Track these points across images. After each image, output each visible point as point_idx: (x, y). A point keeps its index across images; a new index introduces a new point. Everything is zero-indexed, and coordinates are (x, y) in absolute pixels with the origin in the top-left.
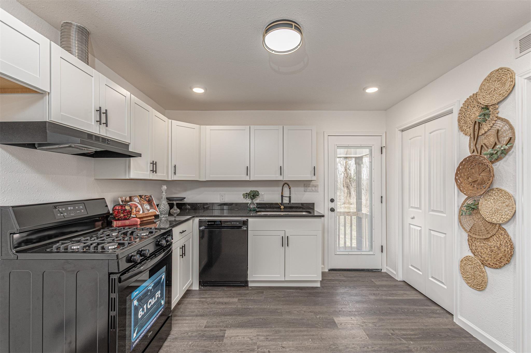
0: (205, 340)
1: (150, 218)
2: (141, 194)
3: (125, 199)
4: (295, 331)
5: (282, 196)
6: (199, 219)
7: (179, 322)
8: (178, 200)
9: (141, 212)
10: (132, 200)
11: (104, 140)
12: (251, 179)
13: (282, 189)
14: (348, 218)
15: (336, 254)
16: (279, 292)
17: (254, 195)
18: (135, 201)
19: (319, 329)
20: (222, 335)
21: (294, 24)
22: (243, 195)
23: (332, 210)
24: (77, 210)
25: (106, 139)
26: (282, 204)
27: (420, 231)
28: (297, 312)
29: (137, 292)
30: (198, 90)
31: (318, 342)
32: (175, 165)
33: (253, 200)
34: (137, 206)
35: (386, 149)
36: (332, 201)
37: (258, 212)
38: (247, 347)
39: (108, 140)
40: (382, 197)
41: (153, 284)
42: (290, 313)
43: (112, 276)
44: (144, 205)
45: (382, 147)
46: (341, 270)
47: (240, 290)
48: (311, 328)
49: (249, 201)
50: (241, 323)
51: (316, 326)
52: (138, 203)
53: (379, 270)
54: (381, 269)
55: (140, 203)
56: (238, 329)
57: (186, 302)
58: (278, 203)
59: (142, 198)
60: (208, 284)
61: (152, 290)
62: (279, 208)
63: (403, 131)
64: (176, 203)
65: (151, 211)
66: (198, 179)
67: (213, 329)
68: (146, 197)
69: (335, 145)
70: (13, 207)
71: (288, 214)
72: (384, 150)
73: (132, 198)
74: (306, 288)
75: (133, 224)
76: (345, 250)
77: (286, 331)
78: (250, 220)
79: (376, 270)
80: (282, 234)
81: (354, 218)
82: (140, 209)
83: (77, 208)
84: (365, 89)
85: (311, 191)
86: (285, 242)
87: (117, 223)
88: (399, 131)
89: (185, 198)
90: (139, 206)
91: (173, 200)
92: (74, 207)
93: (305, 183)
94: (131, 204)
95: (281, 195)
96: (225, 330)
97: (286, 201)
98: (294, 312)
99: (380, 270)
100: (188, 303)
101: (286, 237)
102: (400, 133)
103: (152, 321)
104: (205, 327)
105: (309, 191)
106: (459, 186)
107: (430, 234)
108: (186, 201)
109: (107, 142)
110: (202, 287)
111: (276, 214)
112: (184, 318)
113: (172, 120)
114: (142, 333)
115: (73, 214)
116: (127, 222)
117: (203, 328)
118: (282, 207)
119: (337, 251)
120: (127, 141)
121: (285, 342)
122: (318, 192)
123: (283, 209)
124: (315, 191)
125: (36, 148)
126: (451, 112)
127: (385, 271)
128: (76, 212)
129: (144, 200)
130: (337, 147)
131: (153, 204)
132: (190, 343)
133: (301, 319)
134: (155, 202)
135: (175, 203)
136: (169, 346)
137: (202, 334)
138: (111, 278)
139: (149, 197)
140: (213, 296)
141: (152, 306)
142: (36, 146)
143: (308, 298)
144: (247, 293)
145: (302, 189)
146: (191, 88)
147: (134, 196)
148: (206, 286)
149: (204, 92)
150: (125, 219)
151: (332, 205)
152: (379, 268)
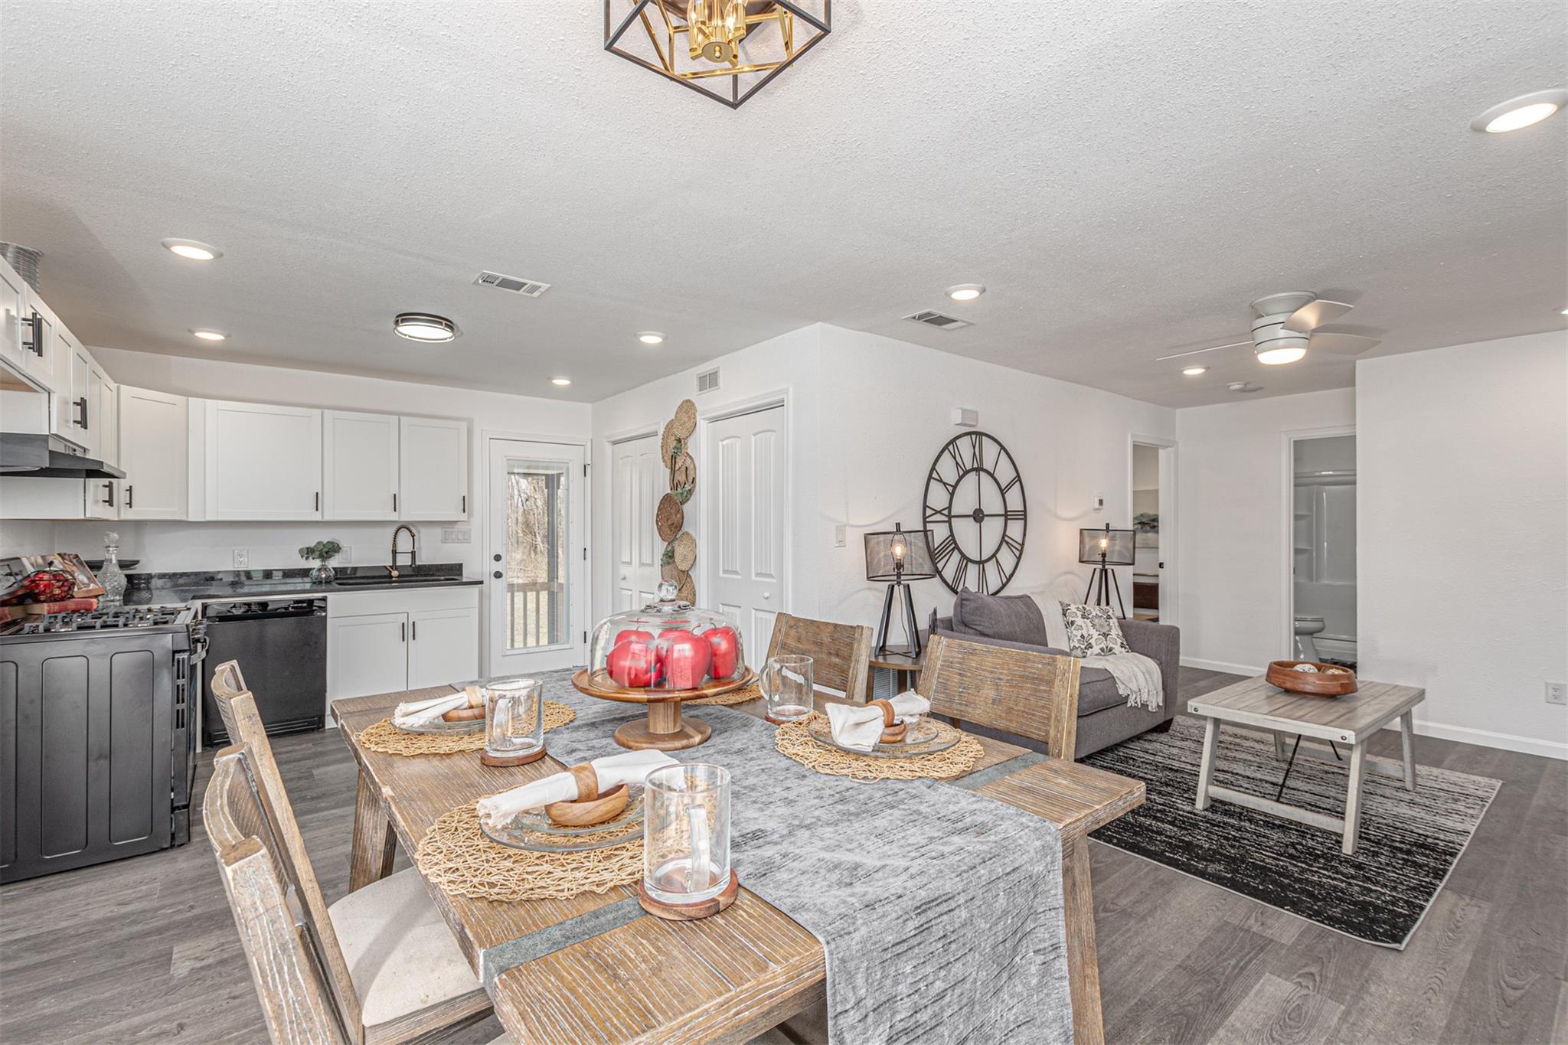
2: (62, 552)
5: (394, 552)
6: (203, 604)
12: (326, 518)
13: (395, 538)
14: (532, 596)
15: (505, 654)
17: (328, 550)
21: (444, 322)
22: (301, 551)
23: (498, 575)
26: (394, 567)
27: (631, 595)
30: (209, 336)
32: (131, 487)
33: (324, 562)
35: (592, 468)
36: (498, 558)
40: (585, 549)
43: (180, 656)
45: (585, 466)
47: (310, 736)
58: (384, 566)
59: (66, 560)
63: (615, 443)
65: (92, 585)
66: (184, 518)
68: (71, 557)
72: (588, 469)
78: (330, 596)
80: (403, 618)
81: (544, 596)
84: (550, 379)
85: (455, 540)
86: (408, 632)
87: (49, 606)
88: (608, 443)
89: (137, 562)
93: (444, 526)
95: (392, 550)
97: (404, 560)
101: (411, 624)
102: (609, 448)
105: (452, 541)
106: (659, 529)
107: (640, 596)
113: (122, 386)
118: (395, 573)
122: (470, 543)
123: (398, 577)
124: (464, 541)
126: (654, 434)
138: (176, 657)
139: (75, 558)
145: (440, 536)
146: (193, 331)
149: (224, 340)
151: (498, 567)
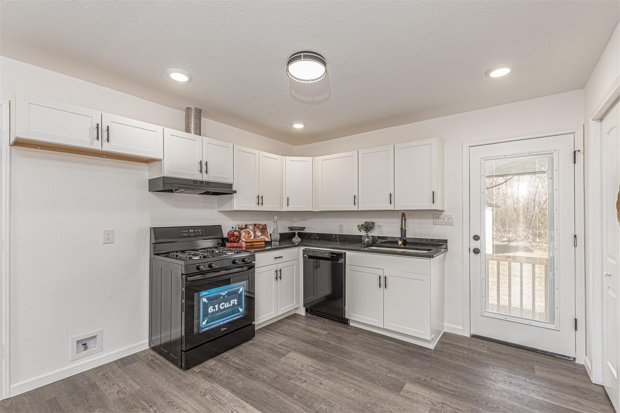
0: (270, 352)
1: (260, 243)
2: (256, 223)
3: (242, 227)
4: (347, 376)
6: (305, 248)
7: (267, 334)
8: (299, 230)
9: (252, 238)
10: (247, 228)
11: (208, 183)
12: (360, 209)
13: (402, 221)
15: (483, 315)
16: (375, 339)
18: (249, 229)
19: (375, 386)
20: (284, 353)
23: (477, 251)
24: (196, 232)
25: (209, 182)
27: (616, 299)
28: (372, 363)
29: (206, 293)
30: (298, 126)
31: (358, 395)
32: (288, 197)
33: (368, 233)
34: (250, 233)
35: (584, 154)
36: (476, 238)
37: (371, 247)
38: (292, 370)
39: (211, 182)
40: (575, 236)
41: (227, 292)
42: (362, 360)
44: (256, 232)
45: (575, 152)
46: (493, 341)
47: (338, 326)
48: (367, 381)
49: (363, 233)
50: (308, 351)
51: (376, 381)
52: (251, 230)
53: (569, 358)
54: (575, 359)
55: (253, 230)
56: (301, 355)
57: (286, 322)
58: (395, 237)
59: (256, 226)
60: (314, 313)
61: (226, 296)
62: (397, 242)
63: (601, 118)
64: (298, 232)
65: (261, 237)
66: (311, 210)
67: (283, 347)
68: (260, 225)
69: (480, 158)
70: (153, 228)
71: (408, 252)
72: (579, 156)
73: (248, 225)
74: (413, 345)
75: (238, 246)
76: (499, 311)
77: (339, 373)
78: (347, 252)
79: (563, 357)
80: (380, 273)
82: (252, 235)
83: (196, 231)
85: (442, 223)
86: (383, 282)
87: (228, 244)
88: (593, 121)
89: (305, 228)
90: (252, 233)
91: (295, 230)
92: (194, 230)
93: (434, 213)
94: (246, 230)
95: (401, 228)
96: (290, 352)
98: (368, 361)
99: (571, 359)
100: (286, 323)
101: (384, 277)
102: (596, 123)
103: (226, 320)
104: (279, 344)
105: (440, 224)
108: (306, 231)
109: (210, 184)
110: (309, 315)
111: (391, 250)
112: (272, 332)
113: (286, 157)
114: (212, 325)
115: (193, 235)
116: (235, 245)
117: (276, 344)
118: (400, 242)
119: (486, 312)
120: (230, 181)
121: (327, 381)
122: (454, 225)
123: (401, 245)
124: (449, 224)
125: (173, 192)
127: (582, 363)
128: (195, 233)
129: (257, 228)
130: (485, 160)
131: (266, 231)
132: (259, 350)
133: (367, 370)
134: (268, 230)
135: (296, 232)
136: (245, 347)
137: (272, 347)
139: (263, 226)
140: (310, 324)
141: (225, 309)
142: (174, 191)
143: (402, 355)
144: (342, 331)
145: (431, 221)
146: (292, 125)
147: (250, 224)
148: (313, 314)
149: (304, 127)
150: (234, 242)
151: (475, 244)
152: (572, 355)
